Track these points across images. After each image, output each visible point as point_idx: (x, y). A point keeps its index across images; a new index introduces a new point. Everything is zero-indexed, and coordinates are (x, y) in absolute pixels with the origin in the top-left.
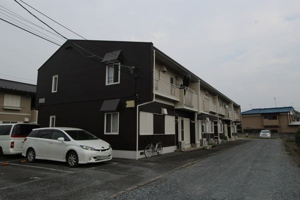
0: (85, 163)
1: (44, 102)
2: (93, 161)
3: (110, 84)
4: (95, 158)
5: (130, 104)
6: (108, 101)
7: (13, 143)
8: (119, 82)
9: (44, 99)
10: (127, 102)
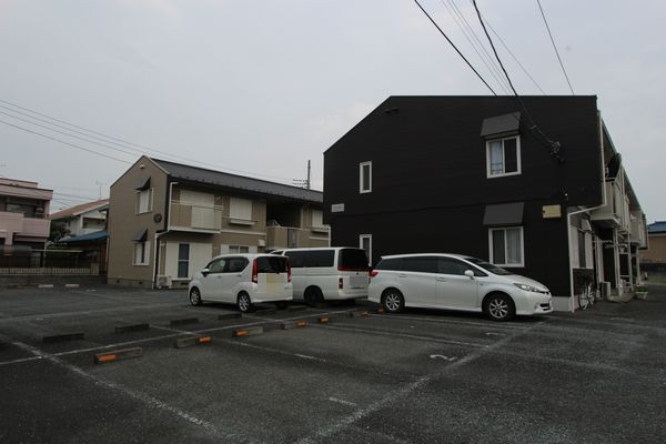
0: (529, 313)
1: (342, 210)
2: (540, 310)
3: (494, 176)
4: (542, 305)
5: (552, 211)
6: (495, 207)
7: (341, 280)
8: (519, 172)
9: (342, 205)
10: (544, 208)
